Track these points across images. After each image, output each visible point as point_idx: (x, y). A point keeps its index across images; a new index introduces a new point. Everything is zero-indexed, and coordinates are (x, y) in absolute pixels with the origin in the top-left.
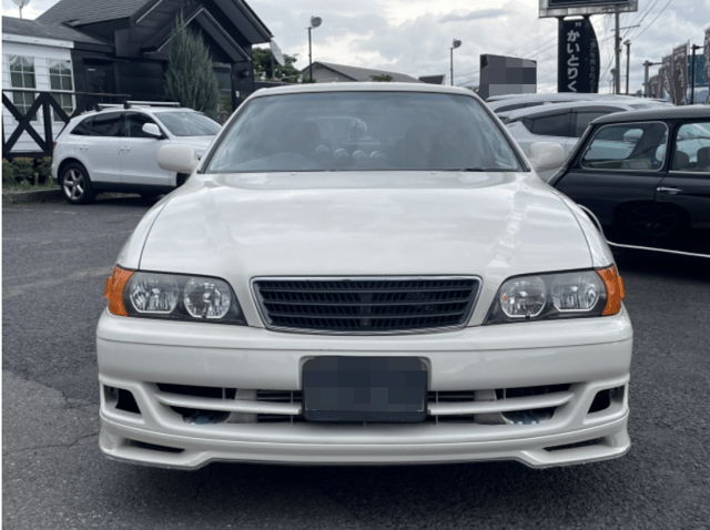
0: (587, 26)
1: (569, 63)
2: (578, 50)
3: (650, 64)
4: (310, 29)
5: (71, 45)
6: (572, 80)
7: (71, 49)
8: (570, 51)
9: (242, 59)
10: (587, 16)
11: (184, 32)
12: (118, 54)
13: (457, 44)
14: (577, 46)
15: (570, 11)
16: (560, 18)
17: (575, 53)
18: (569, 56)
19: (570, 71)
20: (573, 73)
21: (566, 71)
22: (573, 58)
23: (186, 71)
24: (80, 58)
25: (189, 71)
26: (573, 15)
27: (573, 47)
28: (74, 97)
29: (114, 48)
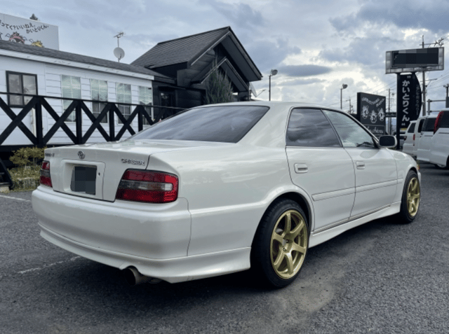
0: (414, 78)
1: (403, 98)
2: (409, 91)
3: (431, 101)
4: (270, 76)
5: (153, 78)
6: (405, 108)
7: (152, 81)
8: (404, 91)
9: (245, 90)
10: (414, 73)
11: (217, 72)
12: (179, 84)
13: (345, 86)
14: (408, 89)
15: (405, 70)
16: (398, 74)
17: (407, 93)
18: (404, 94)
19: (404, 102)
20: (406, 104)
21: (402, 103)
22: (406, 95)
23: (218, 95)
24: (157, 86)
25: (220, 95)
26: (406, 72)
27: (406, 89)
28: (152, 109)
29: (176, 81)
